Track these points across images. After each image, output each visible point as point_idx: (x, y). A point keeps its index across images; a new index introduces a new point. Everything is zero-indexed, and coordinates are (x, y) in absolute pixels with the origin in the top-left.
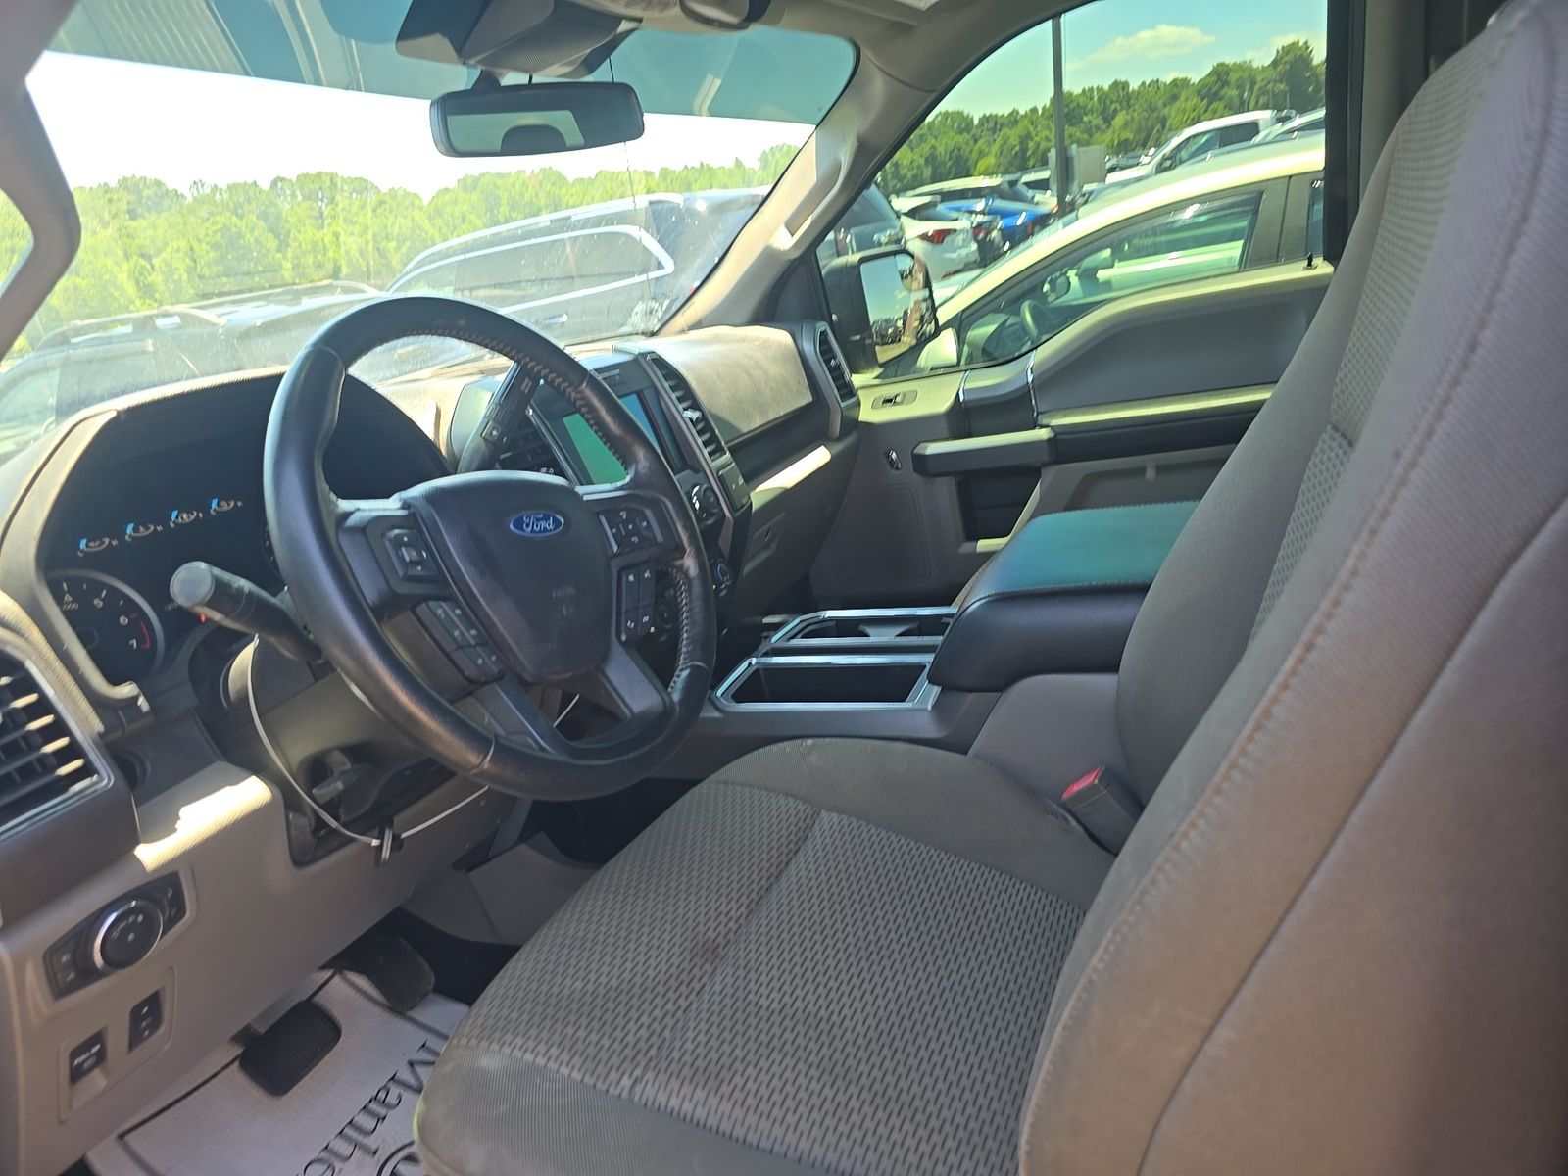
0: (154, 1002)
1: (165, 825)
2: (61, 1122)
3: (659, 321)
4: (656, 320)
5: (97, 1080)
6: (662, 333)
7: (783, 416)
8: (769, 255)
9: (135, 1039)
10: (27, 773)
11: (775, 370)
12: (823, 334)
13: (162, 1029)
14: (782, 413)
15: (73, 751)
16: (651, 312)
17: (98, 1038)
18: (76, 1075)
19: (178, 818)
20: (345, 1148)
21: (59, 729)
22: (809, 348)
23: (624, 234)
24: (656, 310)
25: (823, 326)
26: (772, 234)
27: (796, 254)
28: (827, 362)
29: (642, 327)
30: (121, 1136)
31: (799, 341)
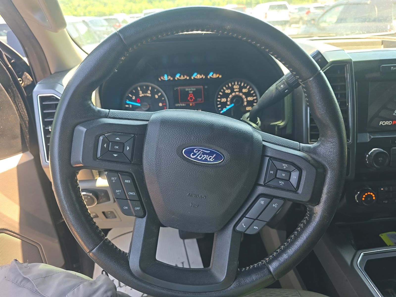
13: (117, 218)
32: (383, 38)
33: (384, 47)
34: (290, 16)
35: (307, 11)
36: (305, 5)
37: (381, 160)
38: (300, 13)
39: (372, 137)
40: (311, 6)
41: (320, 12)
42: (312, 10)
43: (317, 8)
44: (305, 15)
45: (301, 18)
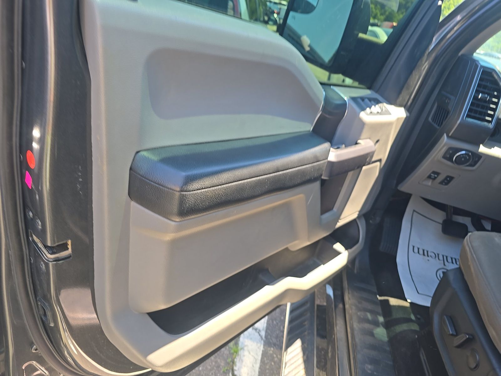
0: (451, 178)
1: (490, 147)
2: (419, 183)
5: (429, 183)
9: (441, 183)
10: (481, 113)
13: (446, 186)
15: (492, 116)
17: (438, 174)
18: (429, 177)
19: (494, 148)
20: (441, 258)
21: (494, 110)
30: (414, 211)
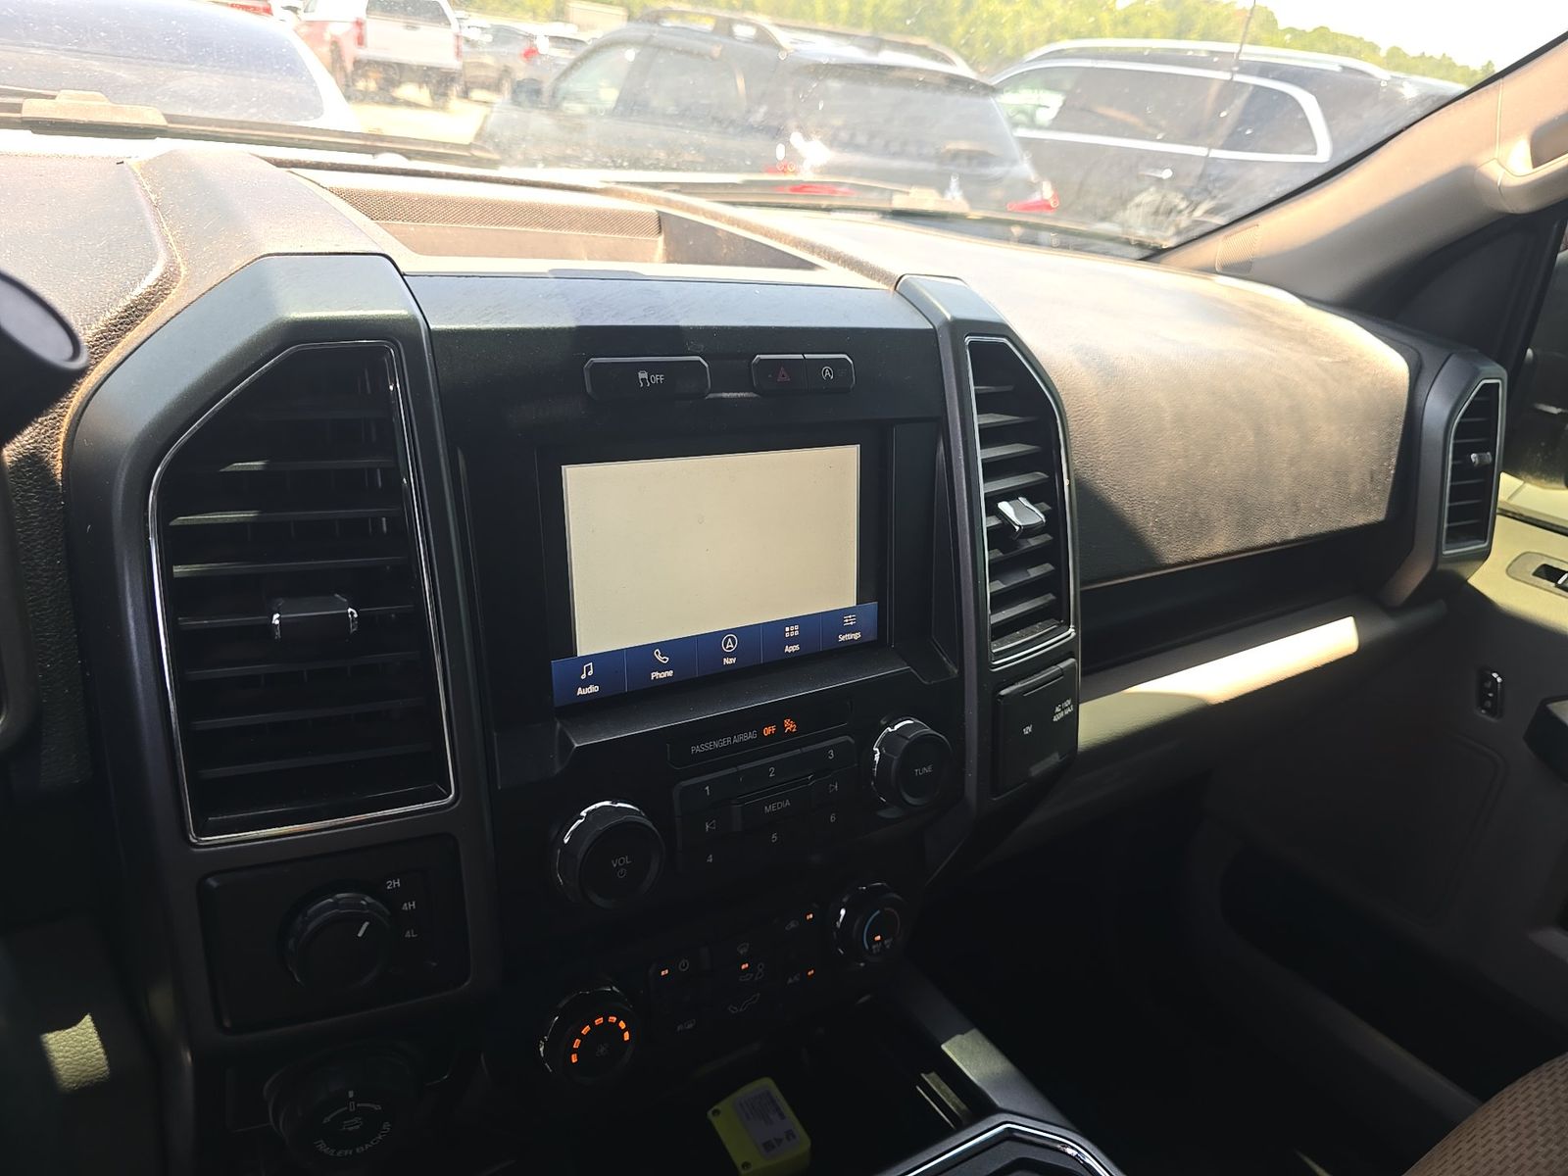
3: (1178, 233)
4: (1172, 230)
6: (1173, 257)
7: (1292, 541)
8: (1463, 186)
11: (1331, 437)
12: (1490, 391)
14: (1292, 535)
16: (1169, 212)
22: (1437, 408)
23: (1292, 99)
24: (1180, 212)
25: (1495, 375)
26: (1491, 144)
27: (1523, 206)
28: (1461, 452)
29: (1141, 233)
31: (1423, 387)
32: (668, 203)
33: (672, 257)
34: (458, 54)
35: (525, 45)
36: (526, 26)
37: (625, 866)
38: (504, 49)
39: (576, 745)
40: (542, 31)
41: (565, 56)
42: (543, 46)
43: (557, 40)
44: (522, 63)
45: (506, 71)
